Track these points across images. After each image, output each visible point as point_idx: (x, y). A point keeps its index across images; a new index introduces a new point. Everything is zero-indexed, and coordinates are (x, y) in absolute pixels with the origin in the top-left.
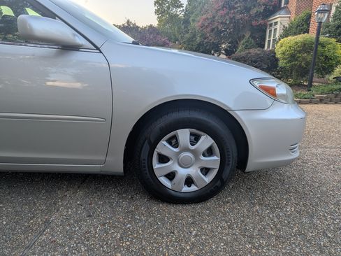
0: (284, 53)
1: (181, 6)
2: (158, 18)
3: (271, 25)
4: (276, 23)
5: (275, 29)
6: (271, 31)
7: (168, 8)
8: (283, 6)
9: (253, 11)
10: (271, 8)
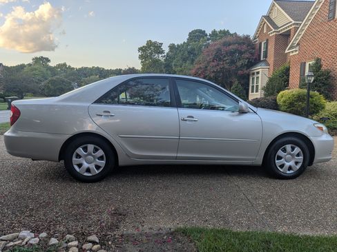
0: (284, 102)
1: (162, 52)
2: (142, 62)
3: (253, 74)
4: (258, 73)
5: (258, 78)
6: (253, 79)
7: (151, 54)
8: (262, 59)
9: (239, 64)
10: (253, 61)
